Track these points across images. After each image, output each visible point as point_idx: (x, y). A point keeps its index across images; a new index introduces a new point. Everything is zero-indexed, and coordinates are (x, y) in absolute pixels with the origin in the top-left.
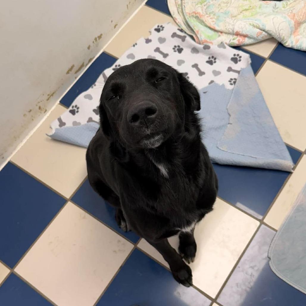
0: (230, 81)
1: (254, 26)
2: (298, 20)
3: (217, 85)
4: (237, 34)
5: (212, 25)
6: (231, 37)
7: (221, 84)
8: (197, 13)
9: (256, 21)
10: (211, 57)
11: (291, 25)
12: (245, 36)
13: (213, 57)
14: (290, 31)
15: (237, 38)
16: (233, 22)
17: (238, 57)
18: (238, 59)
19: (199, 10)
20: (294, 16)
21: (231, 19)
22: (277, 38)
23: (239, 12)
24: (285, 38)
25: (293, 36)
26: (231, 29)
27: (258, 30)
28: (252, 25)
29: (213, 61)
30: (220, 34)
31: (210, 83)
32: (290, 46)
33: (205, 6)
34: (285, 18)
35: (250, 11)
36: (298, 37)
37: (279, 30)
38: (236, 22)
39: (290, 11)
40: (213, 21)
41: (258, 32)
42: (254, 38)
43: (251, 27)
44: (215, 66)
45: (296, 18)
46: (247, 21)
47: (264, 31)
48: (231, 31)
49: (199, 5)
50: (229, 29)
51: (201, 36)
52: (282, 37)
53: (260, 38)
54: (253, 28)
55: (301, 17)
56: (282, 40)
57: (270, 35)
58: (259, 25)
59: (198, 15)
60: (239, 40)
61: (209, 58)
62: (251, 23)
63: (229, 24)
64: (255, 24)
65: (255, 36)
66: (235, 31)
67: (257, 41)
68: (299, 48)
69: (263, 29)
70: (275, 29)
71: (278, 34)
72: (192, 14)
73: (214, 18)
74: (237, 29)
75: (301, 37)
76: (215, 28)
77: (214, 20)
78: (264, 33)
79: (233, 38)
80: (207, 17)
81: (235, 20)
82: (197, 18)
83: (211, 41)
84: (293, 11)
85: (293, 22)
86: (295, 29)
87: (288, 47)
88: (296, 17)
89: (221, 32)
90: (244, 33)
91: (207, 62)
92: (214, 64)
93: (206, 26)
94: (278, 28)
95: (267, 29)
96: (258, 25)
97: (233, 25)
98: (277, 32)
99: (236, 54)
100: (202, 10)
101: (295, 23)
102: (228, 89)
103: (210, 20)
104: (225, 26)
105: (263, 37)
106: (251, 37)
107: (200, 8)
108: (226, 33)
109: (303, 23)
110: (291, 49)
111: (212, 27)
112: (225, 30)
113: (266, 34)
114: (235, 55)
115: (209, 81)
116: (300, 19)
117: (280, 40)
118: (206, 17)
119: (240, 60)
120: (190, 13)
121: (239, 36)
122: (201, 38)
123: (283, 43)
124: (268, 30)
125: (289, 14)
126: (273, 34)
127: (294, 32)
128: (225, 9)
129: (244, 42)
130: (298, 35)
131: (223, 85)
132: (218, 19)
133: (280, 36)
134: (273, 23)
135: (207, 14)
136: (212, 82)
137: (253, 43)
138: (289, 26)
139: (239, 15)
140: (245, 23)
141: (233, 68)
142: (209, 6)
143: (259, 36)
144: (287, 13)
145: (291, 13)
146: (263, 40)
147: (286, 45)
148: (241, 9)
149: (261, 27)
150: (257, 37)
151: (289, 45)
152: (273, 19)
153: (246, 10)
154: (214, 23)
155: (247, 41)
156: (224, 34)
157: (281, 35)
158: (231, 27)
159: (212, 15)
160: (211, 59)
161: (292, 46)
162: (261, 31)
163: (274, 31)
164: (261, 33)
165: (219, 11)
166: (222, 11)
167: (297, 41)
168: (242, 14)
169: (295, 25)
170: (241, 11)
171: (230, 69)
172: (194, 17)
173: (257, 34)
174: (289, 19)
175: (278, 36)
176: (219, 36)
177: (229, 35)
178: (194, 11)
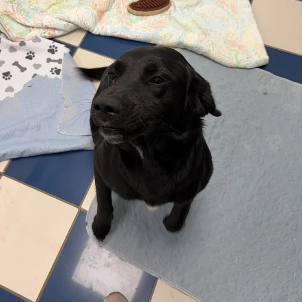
0: (51, 71)
1: (61, 19)
2: (100, 9)
3: (40, 77)
4: (47, 28)
5: (23, 21)
6: (42, 31)
7: (44, 76)
8: (8, 11)
9: (61, 14)
10: (29, 52)
11: (94, 15)
12: (55, 29)
13: (31, 52)
14: (94, 19)
15: (47, 31)
16: (41, 17)
17: (54, 48)
18: (55, 50)
19: (10, 9)
20: (96, 6)
21: (39, 14)
22: (84, 28)
23: (48, 7)
24: (91, 27)
25: (98, 24)
26: (40, 24)
27: (65, 23)
28: (59, 18)
29: (32, 55)
30: (31, 29)
31: (33, 77)
32: (97, 33)
33: (15, 4)
34: (87, 9)
35: (58, 5)
36: (103, 24)
37: (84, 19)
38: (44, 17)
39: (92, 2)
40: (24, 18)
41: (65, 25)
42: (63, 30)
43: (58, 20)
44: (35, 61)
45: (98, 8)
46: (54, 14)
47: (70, 22)
48: (40, 25)
49: (9, 4)
50: (39, 24)
51: (12, 34)
52: (88, 26)
53: (68, 29)
54: (59, 21)
55: (103, 6)
56: (89, 29)
57: (77, 25)
58: (65, 18)
59: (9, 13)
60: (49, 33)
61: (28, 54)
62: (58, 16)
63: (38, 19)
64: (61, 18)
65: (63, 28)
66: (44, 26)
67: (67, 32)
68: (105, 34)
69: (69, 21)
70: (80, 20)
71: (83, 24)
72: (4, 13)
73: (24, 15)
74: (45, 23)
75: (105, 25)
76: (25, 23)
77: (24, 16)
78: (70, 24)
79: (44, 32)
80: (19, 14)
81: (42, 15)
82: (8, 16)
83: (23, 37)
84: (94, 2)
85: (95, 12)
86: (99, 18)
87: (96, 34)
88: (98, 6)
89: (33, 27)
90: (52, 26)
91: (27, 58)
92: (33, 58)
93: (18, 23)
94: (82, 19)
95: (72, 20)
96: (63, 18)
97: (42, 20)
98: (82, 22)
99: (52, 45)
100: (13, 8)
101: (97, 12)
102: (52, 79)
103: (21, 17)
104: (35, 21)
105: (70, 28)
106: (60, 29)
107: (10, 6)
108: (37, 28)
109: (107, 11)
110: (99, 36)
111: (23, 23)
112: (35, 25)
113: (73, 25)
114: (50, 47)
115: (32, 75)
116: (102, 8)
117: (87, 29)
118: (17, 14)
119: (56, 51)
120: (3, 12)
121: (49, 29)
122: (12, 36)
123: (91, 31)
124: (73, 22)
125: (91, 5)
126: (79, 25)
127: (99, 20)
128: (35, 5)
129: (54, 34)
130: (103, 23)
131: (46, 76)
132: (27, 16)
133: (86, 26)
134: (77, 14)
135: (18, 11)
136: (35, 75)
137: (63, 34)
138: (93, 15)
139: (48, 9)
140: (52, 18)
141: (52, 59)
142: (20, 4)
143: (66, 27)
144: (89, 4)
145: (92, 4)
146: (72, 30)
147: (94, 32)
148: (49, 4)
149: (67, 19)
150: (65, 28)
151: (95, 33)
152: (77, 11)
153: (54, 4)
154: (24, 19)
155: (57, 33)
156: (35, 29)
157: (86, 24)
158: (39, 22)
159: (23, 12)
160: (30, 54)
161: (99, 33)
162: (67, 23)
163: (79, 22)
164: (68, 25)
165: (29, 8)
166: (31, 7)
167: (103, 28)
168: (51, 9)
169: (98, 14)
170: (50, 6)
171: (49, 60)
172: (6, 16)
173: (64, 26)
174: (92, 9)
175: (83, 26)
176: (31, 31)
177: (40, 29)
178: (5, 10)
